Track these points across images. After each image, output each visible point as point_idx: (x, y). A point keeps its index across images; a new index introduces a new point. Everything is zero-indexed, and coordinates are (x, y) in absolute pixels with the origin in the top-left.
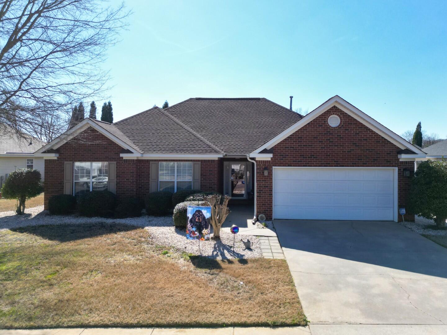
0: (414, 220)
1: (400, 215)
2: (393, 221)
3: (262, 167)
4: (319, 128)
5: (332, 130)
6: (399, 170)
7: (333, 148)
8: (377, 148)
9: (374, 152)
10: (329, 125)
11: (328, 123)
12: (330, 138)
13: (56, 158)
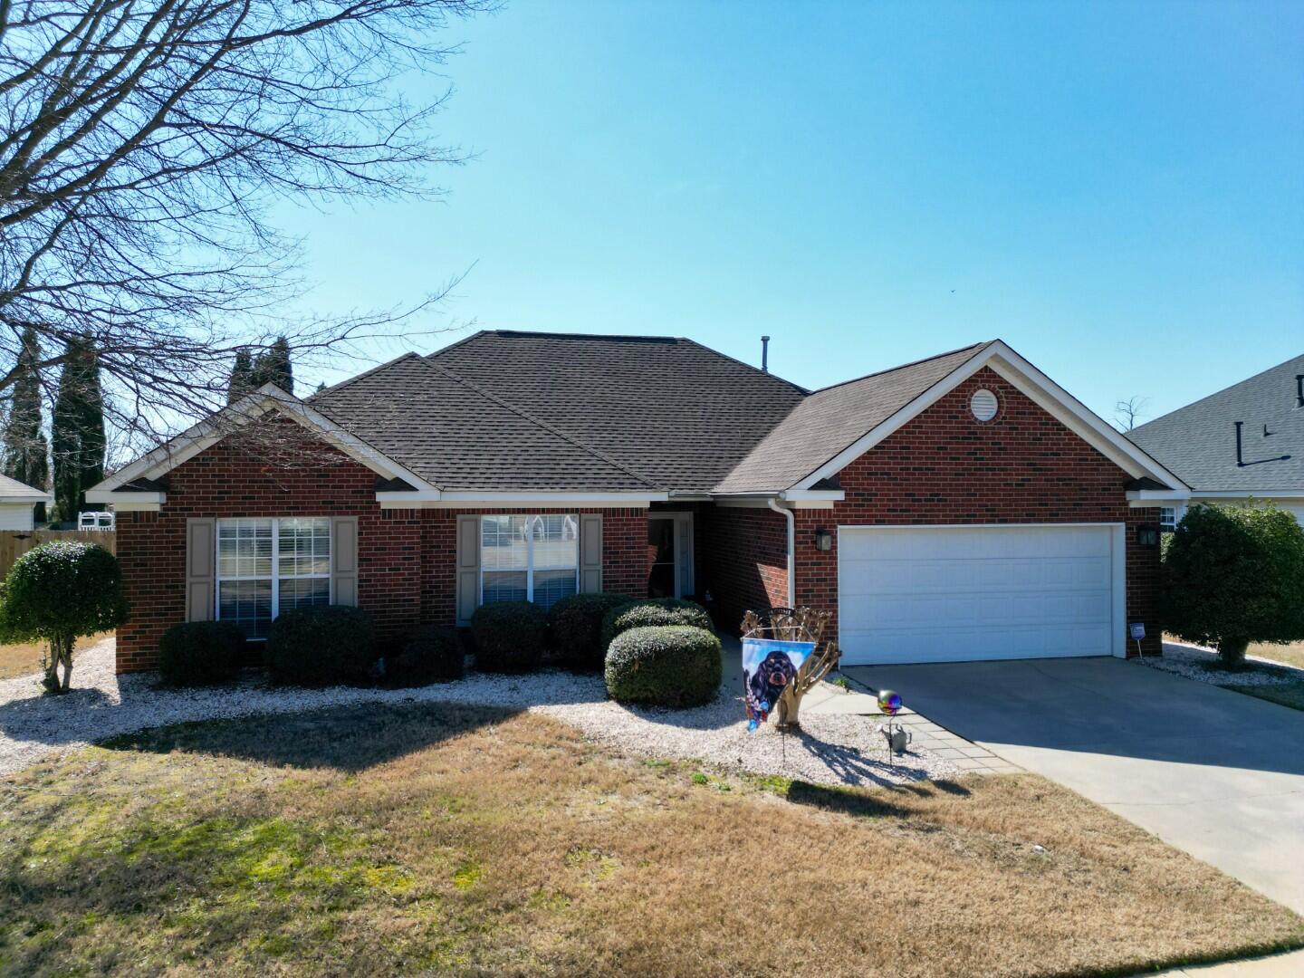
0: (1161, 652)
1: (1131, 641)
2: (1111, 656)
3: (812, 527)
4: (951, 423)
5: (981, 428)
6: (1127, 529)
7: (983, 475)
8: (1082, 475)
9: (1075, 485)
10: (973, 415)
11: (970, 411)
12: (975, 449)
13: (157, 508)
